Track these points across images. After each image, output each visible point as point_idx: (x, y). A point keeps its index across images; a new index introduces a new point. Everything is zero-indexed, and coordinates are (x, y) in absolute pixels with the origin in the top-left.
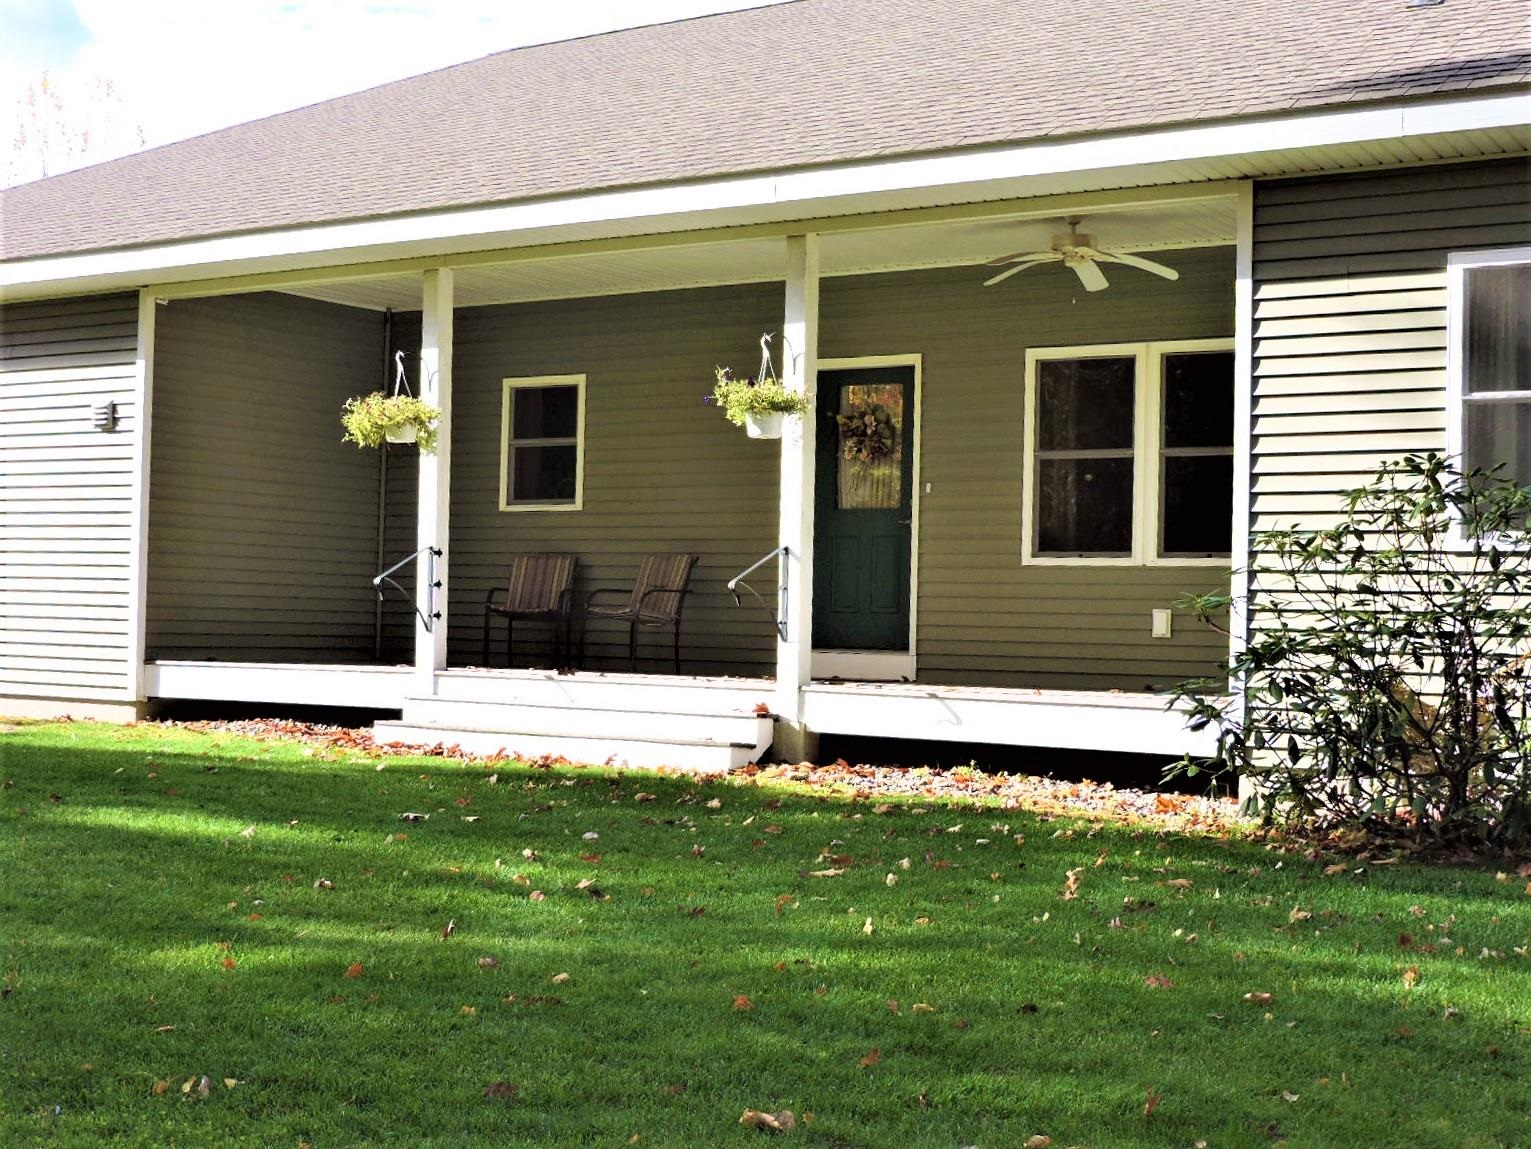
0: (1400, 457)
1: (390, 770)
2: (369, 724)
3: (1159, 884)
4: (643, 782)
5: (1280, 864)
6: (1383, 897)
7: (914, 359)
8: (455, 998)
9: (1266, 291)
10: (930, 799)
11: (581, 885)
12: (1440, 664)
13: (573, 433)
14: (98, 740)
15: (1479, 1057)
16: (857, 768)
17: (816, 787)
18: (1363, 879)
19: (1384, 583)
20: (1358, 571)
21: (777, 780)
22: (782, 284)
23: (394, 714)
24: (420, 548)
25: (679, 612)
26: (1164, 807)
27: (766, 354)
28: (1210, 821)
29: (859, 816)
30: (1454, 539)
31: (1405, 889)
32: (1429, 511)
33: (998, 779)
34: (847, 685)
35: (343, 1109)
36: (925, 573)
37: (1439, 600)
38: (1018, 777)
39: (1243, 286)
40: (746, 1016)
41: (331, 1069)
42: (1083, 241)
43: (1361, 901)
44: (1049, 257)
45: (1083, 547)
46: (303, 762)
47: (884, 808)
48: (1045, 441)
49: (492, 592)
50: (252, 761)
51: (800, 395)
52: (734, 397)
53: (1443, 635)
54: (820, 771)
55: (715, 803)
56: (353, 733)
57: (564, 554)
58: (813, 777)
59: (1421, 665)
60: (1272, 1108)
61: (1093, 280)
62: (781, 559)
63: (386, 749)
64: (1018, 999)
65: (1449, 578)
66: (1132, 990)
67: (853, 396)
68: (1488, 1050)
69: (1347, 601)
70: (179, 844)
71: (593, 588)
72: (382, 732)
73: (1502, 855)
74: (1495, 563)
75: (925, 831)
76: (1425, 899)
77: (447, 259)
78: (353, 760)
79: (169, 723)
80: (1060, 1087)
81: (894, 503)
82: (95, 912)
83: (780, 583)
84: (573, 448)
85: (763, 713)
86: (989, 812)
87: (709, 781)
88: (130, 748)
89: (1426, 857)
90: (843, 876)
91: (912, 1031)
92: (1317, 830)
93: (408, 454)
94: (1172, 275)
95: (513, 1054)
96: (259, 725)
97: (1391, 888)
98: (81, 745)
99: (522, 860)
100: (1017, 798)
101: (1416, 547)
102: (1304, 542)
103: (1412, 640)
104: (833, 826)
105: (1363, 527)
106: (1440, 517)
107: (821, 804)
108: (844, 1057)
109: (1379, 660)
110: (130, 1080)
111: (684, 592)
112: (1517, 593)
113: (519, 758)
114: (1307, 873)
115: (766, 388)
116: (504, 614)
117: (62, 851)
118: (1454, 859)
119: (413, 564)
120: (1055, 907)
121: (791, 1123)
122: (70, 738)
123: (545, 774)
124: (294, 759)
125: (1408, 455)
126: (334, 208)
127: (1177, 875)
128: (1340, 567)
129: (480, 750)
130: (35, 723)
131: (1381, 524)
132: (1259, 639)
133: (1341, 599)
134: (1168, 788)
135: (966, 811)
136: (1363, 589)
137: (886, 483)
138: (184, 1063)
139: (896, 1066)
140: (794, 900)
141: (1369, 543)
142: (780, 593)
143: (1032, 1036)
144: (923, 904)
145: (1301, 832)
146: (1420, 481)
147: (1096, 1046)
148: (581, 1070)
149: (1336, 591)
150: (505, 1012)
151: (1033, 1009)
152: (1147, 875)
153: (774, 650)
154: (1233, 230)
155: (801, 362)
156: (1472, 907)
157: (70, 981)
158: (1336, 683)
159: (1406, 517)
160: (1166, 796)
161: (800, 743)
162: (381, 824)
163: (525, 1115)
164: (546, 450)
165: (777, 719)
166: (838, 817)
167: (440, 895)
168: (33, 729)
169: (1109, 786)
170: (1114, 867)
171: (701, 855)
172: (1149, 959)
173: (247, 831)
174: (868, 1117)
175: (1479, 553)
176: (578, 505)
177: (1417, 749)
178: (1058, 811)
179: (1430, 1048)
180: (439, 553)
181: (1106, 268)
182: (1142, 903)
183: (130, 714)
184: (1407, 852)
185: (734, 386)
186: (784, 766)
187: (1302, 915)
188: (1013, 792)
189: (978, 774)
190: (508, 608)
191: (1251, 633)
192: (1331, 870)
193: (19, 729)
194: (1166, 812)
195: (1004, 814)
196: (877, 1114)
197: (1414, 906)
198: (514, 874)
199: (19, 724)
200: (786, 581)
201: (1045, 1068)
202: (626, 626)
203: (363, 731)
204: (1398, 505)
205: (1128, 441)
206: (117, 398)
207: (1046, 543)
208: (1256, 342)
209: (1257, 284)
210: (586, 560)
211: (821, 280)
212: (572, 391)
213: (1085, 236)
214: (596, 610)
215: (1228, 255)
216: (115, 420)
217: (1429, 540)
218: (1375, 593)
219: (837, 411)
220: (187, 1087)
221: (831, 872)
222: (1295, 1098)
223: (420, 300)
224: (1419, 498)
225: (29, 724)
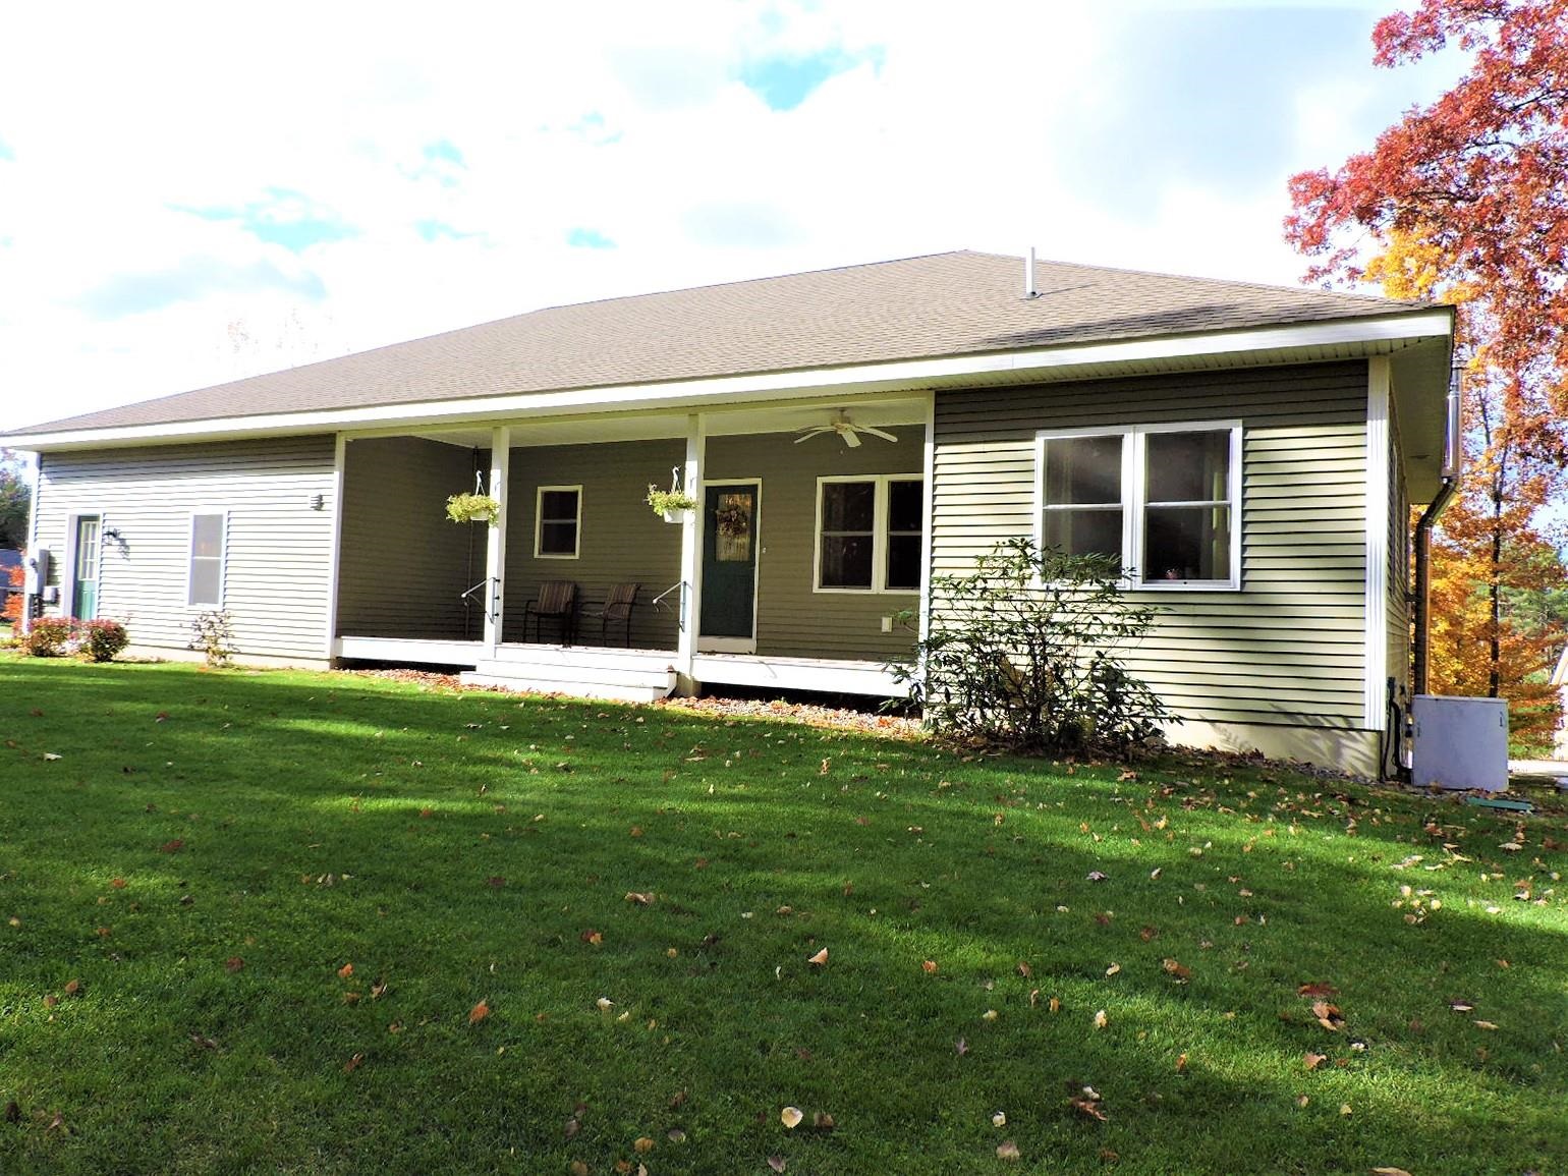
0: (1006, 540)
1: (465, 700)
2: (457, 673)
3: (872, 766)
4: (604, 707)
5: (938, 756)
6: (991, 774)
7: (758, 481)
8: (479, 829)
9: (941, 449)
10: (757, 718)
11: (559, 765)
12: (1026, 649)
13: (575, 518)
14: (305, 681)
15: (1029, 863)
16: (721, 701)
17: (698, 711)
18: (981, 765)
19: (998, 605)
20: (985, 599)
21: (677, 707)
22: (686, 440)
23: (472, 668)
24: (488, 578)
25: (630, 615)
26: (882, 724)
27: (676, 477)
28: (906, 732)
29: (717, 727)
30: (1036, 582)
31: (1004, 770)
32: (1021, 569)
33: (796, 707)
34: (717, 655)
35: (406, 892)
36: (762, 596)
37: (1026, 615)
38: (807, 706)
39: (929, 447)
40: (636, 839)
41: (403, 871)
42: (847, 420)
43: (979, 776)
44: (830, 428)
45: (845, 583)
46: (418, 694)
47: (731, 723)
48: (826, 527)
49: (529, 601)
50: (389, 693)
51: (694, 499)
52: (658, 500)
53: (1028, 634)
54: (701, 702)
55: (641, 720)
56: (449, 678)
57: (569, 582)
58: (697, 705)
59: (1017, 650)
60: (915, 891)
61: (853, 442)
62: (682, 587)
63: (467, 687)
64: (786, 831)
65: (1030, 603)
66: (849, 825)
67: (727, 500)
68: (1034, 859)
69: (978, 615)
70: (339, 740)
71: (583, 601)
72: (464, 678)
73: (1057, 753)
74: (1057, 596)
75: (752, 736)
76: (1013, 776)
77: (507, 421)
78: (447, 693)
79: (348, 671)
80: (803, 879)
81: (746, 559)
82: (284, 779)
83: (682, 600)
84: (575, 524)
85: (671, 671)
86: (788, 726)
87: (640, 706)
88: (322, 685)
89: (1017, 753)
90: (704, 761)
91: (726, 849)
92: (962, 737)
93: (483, 527)
94: (894, 439)
95: (506, 861)
96: (398, 672)
97: (996, 769)
98: (295, 684)
99: (529, 750)
100: (805, 718)
101: (1015, 587)
102: (955, 584)
103: (1012, 637)
104: (704, 733)
105: (987, 576)
106: (1027, 572)
107: (698, 720)
108: (687, 863)
109: (994, 648)
110: (288, 875)
111: (633, 604)
112: (1065, 612)
113: (539, 694)
114: (952, 762)
115: (675, 495)
116: (535, 614)
117: (271, 744)
118: (1032, 754)
119: (484, 586)
120: (814, 779)
121: (653, 899)
122: (290, 680)
123: (552, 703)
124: (415, 692)
125: (1010, 538)
126: (445, 392)
127: (882, 762)
128: (975, 597)
129: (517, 689)
130: (272, 670)
131: (996, 575)
132: (934, 635)
133: (975, 614)
134: (885, 713)
135: (776, 725)
136: (986, 609)
137: (742, 546)
138: (321, 866)
139: (714, 868)
140: (674, 774)
141: (990, 584)
142: (681, 606)
143: (791, 850)
144: (743, 777)
145: (952, 738)
146: (1017, 552)
147: (823, 856)
148: (542, 870)
149: (973, 609)
150: (506, 837)
151: (793, 836)
152: (867, 762)
153: (677, 636)
154: (924, 417)
155: (695, 482)
156: (1039, 780)
157: (264, 818)
158: (973, 659)
159: (1010, 571)
160: (884, 718)
161: (691, 688)
162: (455, 729)
163: (506, 895)
164: (560, 526)
165: (678, 674)
166: (706, 728)
167: (481, 769)
168: (269, 673)
169: (855, 711)
170: (850, 757)
171: (628, 749)
172: (860, 808)
173: (378, 733)
174: (695, 896)
175: (1048, 590)
176: (577, 556)
177: (1014, 695)
178: (826, 725)
179: (1004, 858)
180: (499, 581)
181: (860, 435)
182: (861, 777)
183: (326, 665)
184: (1008, 750)
185: (658, 494)
186: (682, 699)
187: (945, 784)
188: (803, 715)
189: (786, 705)
190: (537, 611)
191: (930, 631)
192: (965, 759)
193: (261, 673)
194: (883, 726)
195: (796, 727)
196: (700, 895)
197: (1007, 779)
198: (523, 758)
199: (262, 670)
200: (684, 599)
201: (796, 868)
202: (601, 622)
203: (455, 677)
204: (1005, 564)
205: (870, 528)
206: (322, 492)
207: (827, 581)
208: (935, 476)
209: (936, 446)
210: (580, 586)
211: (707, 438)
212: (575, 494)
213: (848, 418)
214: (584, 613)
215: (922, 429)
216: (322, 504)
217: (1023, 583)
218: (994, 611)
219: (717, 508)
220: (320, 880)
221: (697, 759)
222: (928, 886)
223: (491, 442)
224: (1016, 561)
225: (268, 671)
